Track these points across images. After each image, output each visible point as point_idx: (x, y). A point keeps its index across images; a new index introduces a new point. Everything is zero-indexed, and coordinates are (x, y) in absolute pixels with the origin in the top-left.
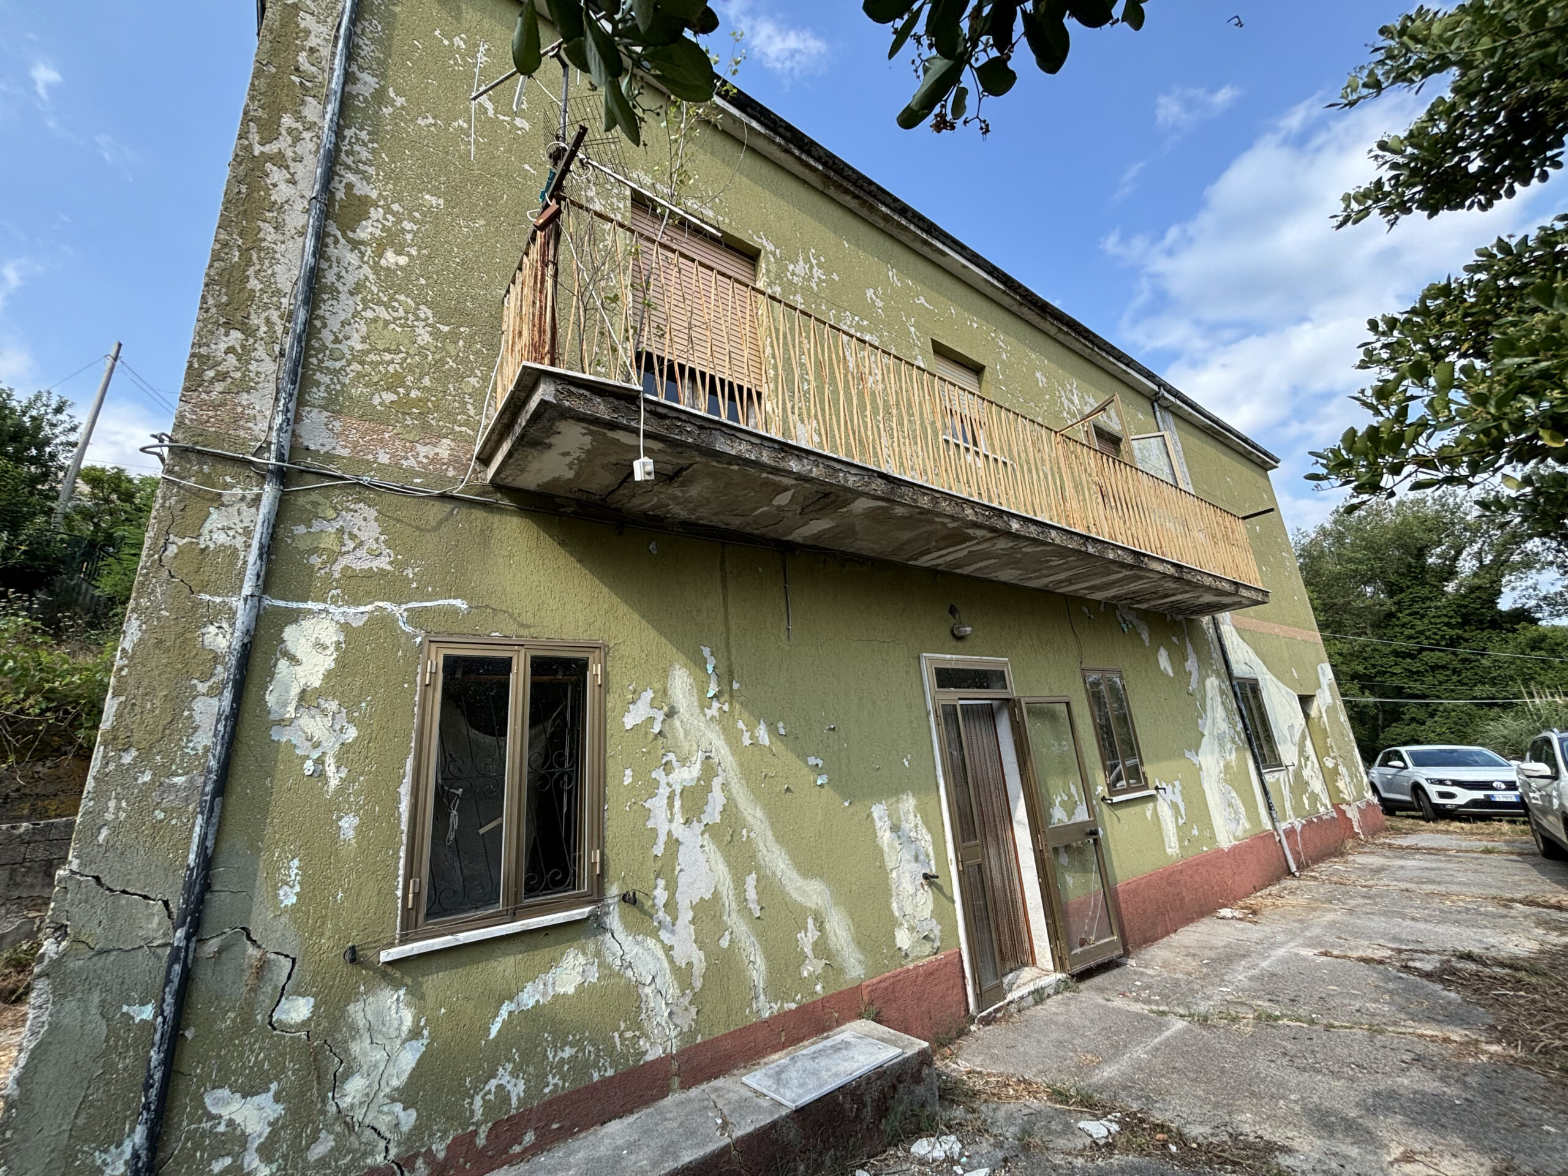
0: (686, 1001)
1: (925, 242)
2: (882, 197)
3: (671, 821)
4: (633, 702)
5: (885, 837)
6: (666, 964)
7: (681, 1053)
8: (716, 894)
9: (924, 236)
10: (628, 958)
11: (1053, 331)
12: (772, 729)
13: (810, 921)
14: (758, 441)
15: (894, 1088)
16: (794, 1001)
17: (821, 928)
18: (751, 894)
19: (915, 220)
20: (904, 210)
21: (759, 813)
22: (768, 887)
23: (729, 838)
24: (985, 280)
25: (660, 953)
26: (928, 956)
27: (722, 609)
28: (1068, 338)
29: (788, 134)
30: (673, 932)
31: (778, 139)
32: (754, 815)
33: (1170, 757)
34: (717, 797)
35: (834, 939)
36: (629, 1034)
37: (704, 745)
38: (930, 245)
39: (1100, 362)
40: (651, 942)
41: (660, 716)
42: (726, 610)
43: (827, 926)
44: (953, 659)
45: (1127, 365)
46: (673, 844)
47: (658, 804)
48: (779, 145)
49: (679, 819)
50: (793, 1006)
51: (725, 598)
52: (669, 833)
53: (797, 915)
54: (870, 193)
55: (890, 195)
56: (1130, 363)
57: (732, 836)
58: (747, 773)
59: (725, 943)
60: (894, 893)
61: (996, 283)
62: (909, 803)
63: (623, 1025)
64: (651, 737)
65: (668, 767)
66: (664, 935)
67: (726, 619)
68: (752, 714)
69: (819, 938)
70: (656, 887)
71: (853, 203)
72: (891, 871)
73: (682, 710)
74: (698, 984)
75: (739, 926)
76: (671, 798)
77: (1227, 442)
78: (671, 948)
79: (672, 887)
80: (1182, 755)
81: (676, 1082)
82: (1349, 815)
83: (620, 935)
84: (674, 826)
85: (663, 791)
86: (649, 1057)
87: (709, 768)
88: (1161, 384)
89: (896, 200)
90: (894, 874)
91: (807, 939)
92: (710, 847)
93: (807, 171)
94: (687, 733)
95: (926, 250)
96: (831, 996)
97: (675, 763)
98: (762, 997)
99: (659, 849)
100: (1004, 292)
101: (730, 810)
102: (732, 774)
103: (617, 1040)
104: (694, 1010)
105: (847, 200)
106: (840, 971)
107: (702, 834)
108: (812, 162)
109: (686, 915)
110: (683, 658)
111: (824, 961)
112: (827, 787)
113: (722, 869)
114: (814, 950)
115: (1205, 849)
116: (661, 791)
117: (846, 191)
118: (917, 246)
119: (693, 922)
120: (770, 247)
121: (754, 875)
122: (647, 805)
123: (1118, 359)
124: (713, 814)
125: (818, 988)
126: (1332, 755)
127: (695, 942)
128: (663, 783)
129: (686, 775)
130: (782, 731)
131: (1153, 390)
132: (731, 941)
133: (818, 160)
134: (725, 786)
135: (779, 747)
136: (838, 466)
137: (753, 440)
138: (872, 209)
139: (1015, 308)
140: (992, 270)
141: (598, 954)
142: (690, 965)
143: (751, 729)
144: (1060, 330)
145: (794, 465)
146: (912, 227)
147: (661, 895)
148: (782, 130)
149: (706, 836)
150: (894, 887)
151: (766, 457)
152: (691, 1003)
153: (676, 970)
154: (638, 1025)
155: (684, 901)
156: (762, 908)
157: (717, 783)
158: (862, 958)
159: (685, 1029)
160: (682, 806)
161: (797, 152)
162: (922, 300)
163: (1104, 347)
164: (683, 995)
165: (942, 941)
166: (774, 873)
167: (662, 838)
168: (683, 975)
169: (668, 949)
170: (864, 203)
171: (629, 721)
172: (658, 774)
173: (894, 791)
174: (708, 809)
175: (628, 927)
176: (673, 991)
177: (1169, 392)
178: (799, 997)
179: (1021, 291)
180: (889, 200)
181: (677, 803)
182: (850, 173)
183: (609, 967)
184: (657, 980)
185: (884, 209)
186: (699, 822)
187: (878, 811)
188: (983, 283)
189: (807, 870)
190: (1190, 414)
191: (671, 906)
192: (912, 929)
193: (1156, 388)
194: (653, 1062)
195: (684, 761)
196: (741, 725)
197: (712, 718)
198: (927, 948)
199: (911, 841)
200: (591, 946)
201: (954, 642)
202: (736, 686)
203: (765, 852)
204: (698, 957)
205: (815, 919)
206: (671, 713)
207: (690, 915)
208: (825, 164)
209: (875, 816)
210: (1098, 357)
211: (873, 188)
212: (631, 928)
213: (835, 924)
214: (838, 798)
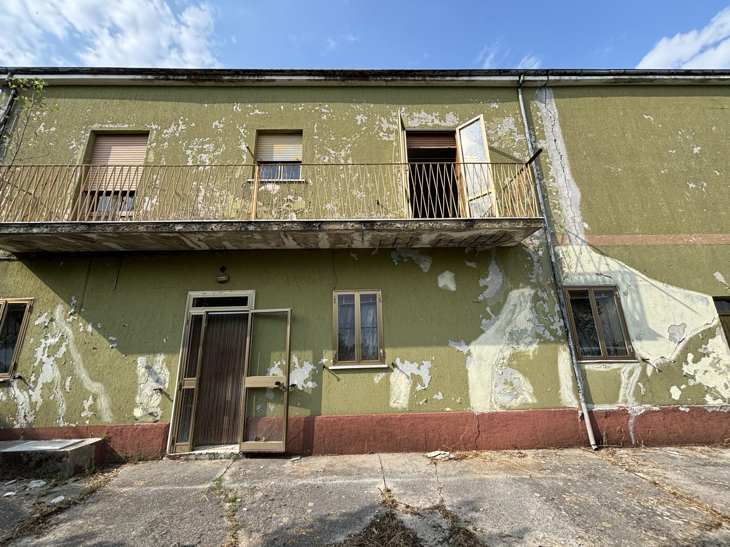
1: (258, 80)
2: (221, 73)
3: (43, 355)
4: (39, 316)
5: (141, 370)
6: (28, 400)
7: (26, 429)
8: (53, 382)
9: (256, 78)
10: (16, 396)
12: (94, 326)
13: (91, 397)
17: (95, 400)
18: (68, 383)
19: (246, 73)
20: (237, 72)
21: (79, 356)
22: (76, 382)
23: (63, 363)
24: (308, 80)
25: (27, 396)
26: (150, 422)
27: (85, 282)
29: (164, 72)
30: (33, 391)
31: (161, 77)
32: (77, 357)
34: (63, 349)
35: (100, 405)
36: (11, 418)
37: (63, 330)
38: (262, 80)
39: (435, 84)
40: (25, 393)
41: (48, 321)
43: (98, 400)
45: (470, 75)
46: (42, 363)
47: (40, 350)
48: (163, 79)
49: (46, 355)
50: (74, 425)
51: (87, 278)
52: (41, 359)
53: (85, 394)
54: (216, 74)
55: (225, 70)
57: (65, 363)
58: (76, 342)
59: (51, 398)
60: (139, 394)
61: (317, 78)
62: (161, 358)
63: (10, 415)
64: (43, 328)
65: (46, 338)
66: (30, 391)
67: (86, 285)
68: (87, 320)
69: (93, 404)
70: (32, 375)
71: (212, 83)
72: (140, 384)
73: (57, 319)
74: (37, 409)
75: (60, 394)
76: (44, 348)
78: (31, 396)
79: (37, 377)
80: (446, 344)
81: (22, 437)
83: (15, 389)
84: (43, 358)
85: (43, 346)
86: (16, 427)
87: (63, 338)
88: (519, 73)
89: (229, 70)
90: (142, 386)
91: (87, 404)
92: (56, 366)
93: (182, 82)
94: (57, 327)
95: (263, 84)
96: (92, 426)
97: (49, 337)
98: (61, 419)
99: (36, 364)
100: (326, 80)
101: (67, 354)
102: (71, 341)
103: (7, 419)
104: (34, 416)
105: (207, 83)
106: (100, 418)
108: (180, 78)
109: (40, 386)
110: (62, 301)
111: (93, 413)
112: (115, 349)
113: (57, 373)
114: (89, 408)
115: (448, 409)
116: (42, 345)
117: (204, 81)
118: (257, 84)
119: (42, 389)
120: (154, 127)
121: (71, 377)
122: (36, 350)
124: (60, 354)
125: (87, 422)
127: (41, 395)
128: (43, 343)
129: (52, 341)
130: (99, 327)
132: (54, 398)
134: (67, 346)
135: (96, 332)
141: (8, 392)
142: (36, 402)
143: (84, 326)
147: (33, 378)
149: (55, 362)
150: (139, 391)
152: (33, 414)
153: (31, 403)
154: (14, 416)
155: (41, 381)
156: (70, 389)
157: (64, 344)
158: (112, 416)
159: (30, 422)
160: (48, 351)
161: (172, 78)
162: (257, 111)
164: (32, 411)
165: (161, 417)
166: (79, 378)
167: (38, 360)
168: (33, 405)
169: (30, 396)
170: (215, 81)
171: (37, 323)
172: (43, 341)
173: (154, 351)
174: (58, 353)
175: (18, 387)
176: (28, 409)
178: (77, 423)
179: (337, 73)
180: (227, 73)
181: (47, 349)
182: (200, 72)
183: (10, 397)
184: (24, 405)
185: (226, 78)
186: (54, 356)
187: (141, 360)
188: (310, 82)
189: (94, 379)
191: (35, 383)
192: (144, 409)
194: (16, 429)
195: (53, 336)
196: (81, 324)
197: (69, 322)
198: (151, 419)
199: (156, 373)
200: (6, 389)
202: (82, 310)
203: (78, 370)
204: (40, 401)
205: (93, 396)
206: (52, 320)
207: (41, 386)
208: (187, 75)
209: (139, 362)
212: (20, 388)
213: (103, 400)
214: (119, 353)
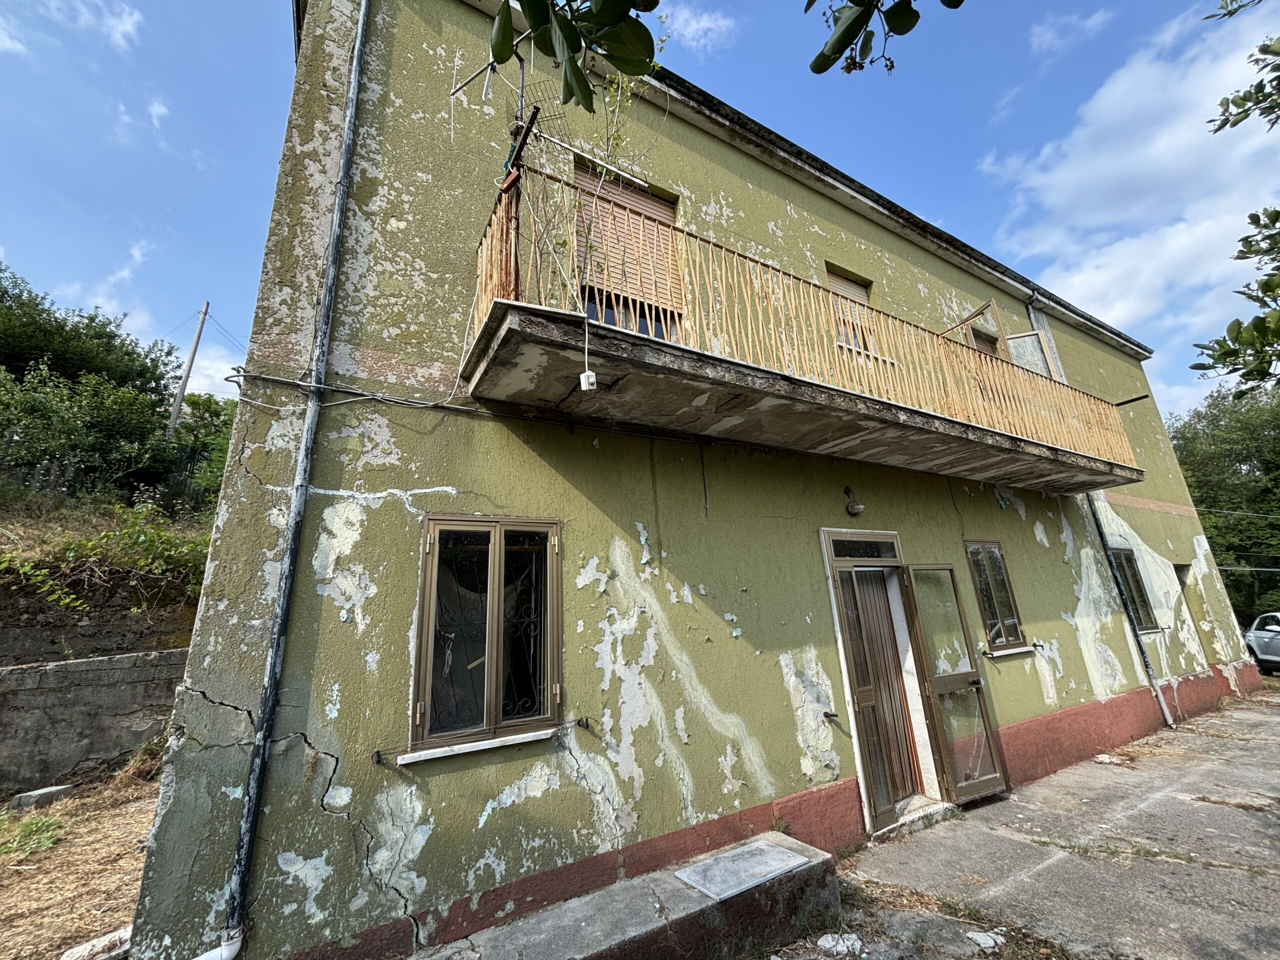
0: (628, 808)
1: (819, 179)
2: (780, 143)
3: (614, 663)
4: (583, 567)
5: (791, 681)
6: (613, 778)
7: (626, 849)
8: (651, 723)
9: (818, 174)
10: (582, 771)
11: (933, 248)
12: (694, 589)
13: (729, 748)
14: (679, 354)
15: (802, 890)
16: (716, 812)
17: (738, 753)
18: (680, 724)
19: (810, 161)
20: (799, 153)
21: (685, 658)
22: (694, 719)
23: (661, 678)
24: (872, 208)
25: (608, 768)
26: (829, 781)
27: (652, 492)
28: (948, 253)
29: (701, 98)
30: (618, 752)
31: (692, 103)
32: (681, 659)
33: (1047, 618)
34: (651, 645)
35: (749, 763)
36: (584, 832)
37: (640, 602)
38: (823, 180)
39: (977, 271)
40: (600, 759)
41: (604, 578)
42: (655, 492)
43: (743, 752)
44: (847, 533)
45: (1003, 273)
46: (617, 681)
47: (604, 649)
48: (693, 108)
49: (621, 661)
50: (716, 817)
51: (654, 483)
52: (613, 672)
53: (718, 743)
54: (770, 141)
55: (787, 141)
56: (1005, 271)
57: (663, 676)
58: (675, 625)
59: (659, 762)
60: (799, 728)
61: (881, 209)
62: (811, 653)
63: (579, 824)
64: (597, 595)
65: (611, 619)
66: (610, 753)
67: (655, 500)
68: (678, 577)
69: (737, 762)
70: (603, 715)
71: (755, 151)
72: (797, 709)
73: (621, 574)
74: (638, 795)
75: (672, 751)
76: (614, 644)
77: (1100, 337)
78: (617, 764)
79: (616, 716)
80: (1059, 617)
81: (622, 872)
82: (1226, 674)
83: (576, 752)
84: (617, 667)
85: (608, 639)
86: (600, 851)
87: (644, 621)
88: (1035, 288)
89: (792, 145)
90: (799, 712)
91: (727, 762)
92: (646, 685)
93: (716, 127)
94: (626, 592)
95: (819, 186)
96: (747, 810)
97: (616, 616)
98: (690, 808)
99: (606, 685)
100: (888, 217)
101: (661, 655)
102: (663, 625)
103: (575, 835)
104: (635, 815)
105: (751, 149)
106: (754, 790)
107: (640, 673)
108: (720, 119)
109: (627, 739)
110: (620, 531)
111: (741, 782)
112: (740, 638)
113: (655, 702)
114: (732, 772)
115: (1082, 700)
116: (606, 638)
117: (750, 142)
118: (811, 183)
119: (633, 744)
120: (687, 193)
121: (682, 709)
122: (596, 649)
123: (994, 269)
124: (648, 658)
125: (737, 803)
126: (1208, 619)
127: (636, 760)
128: (608, 632)
129: (626, 626)
130: (703, 592)
131: (1027, 294)
132: (664, 761)
133: (726, 117)
134: (657, 635)
135: (700, 605)
136: (747, 371)
137: (676, 352)
138: (772, 154)
139: (899, 230)
140: (878, 199)
141: (559, 766)
142: (631, 778)
143: (677, 590)
144: (940, 246)
145: (710, 372)
146: (807, 167)
147: (607, 722)
148: (695, 95)
149: (643, 675)
150: (799, 723)
151: (686, 366)
152: (632, 810)
153: (620, 782)
154: (592, 825)
155: (627, 726)
156: (689, 736)
157: (650, 633)
158: (773, 780)
159: (629, 830)
160: (623, 651)
161: (707, 112)
162: (816, 228)
163: (981, 259)
164: (627, 802)
165: (841, 769)
166: (698, 708)
167: (608, 676)
168: (626, 786)
169: (614, 766)
170: (765, 150)
171: (581, 582)
172: (604, 625)
173: (797, 643)
174: (644, 654)
175: (582, 746)
176: (618, 799)
177: (1043, 295)
178: (720, 810)
179: (904, 214)
180: (786, 146)
181: (619, 649)
182: (753, 125)
183: (568, 777)
184: (607, 790)
185: (782, 154)
186: (637, 664)
187: (785, 659)
188: (870, 211)
189: (726, 705)
190: (1064, 314)
191: (616, 731)
192: (815, 758)
193: (1030, 292)
194: (604, 855)
195: (624, 614)
196: (669, 586)
197: (646, 580)
198: (828, 775)
199: (812, 685)
200: (554, 760)
201: (849, 518)
202: (664, 554)
203: (690, 690)
204: (638, 773)
205: (733, 747)
206: (613, 576)
207: (631, 739)
208: (731, 120)
209: (783, 663)
210: (975, 268)
211: (772, 137)
212: (586, 748)
213: (750, 751)
214: (750, 648)
